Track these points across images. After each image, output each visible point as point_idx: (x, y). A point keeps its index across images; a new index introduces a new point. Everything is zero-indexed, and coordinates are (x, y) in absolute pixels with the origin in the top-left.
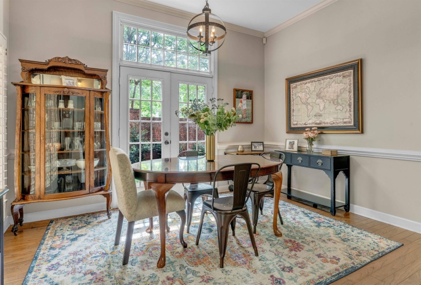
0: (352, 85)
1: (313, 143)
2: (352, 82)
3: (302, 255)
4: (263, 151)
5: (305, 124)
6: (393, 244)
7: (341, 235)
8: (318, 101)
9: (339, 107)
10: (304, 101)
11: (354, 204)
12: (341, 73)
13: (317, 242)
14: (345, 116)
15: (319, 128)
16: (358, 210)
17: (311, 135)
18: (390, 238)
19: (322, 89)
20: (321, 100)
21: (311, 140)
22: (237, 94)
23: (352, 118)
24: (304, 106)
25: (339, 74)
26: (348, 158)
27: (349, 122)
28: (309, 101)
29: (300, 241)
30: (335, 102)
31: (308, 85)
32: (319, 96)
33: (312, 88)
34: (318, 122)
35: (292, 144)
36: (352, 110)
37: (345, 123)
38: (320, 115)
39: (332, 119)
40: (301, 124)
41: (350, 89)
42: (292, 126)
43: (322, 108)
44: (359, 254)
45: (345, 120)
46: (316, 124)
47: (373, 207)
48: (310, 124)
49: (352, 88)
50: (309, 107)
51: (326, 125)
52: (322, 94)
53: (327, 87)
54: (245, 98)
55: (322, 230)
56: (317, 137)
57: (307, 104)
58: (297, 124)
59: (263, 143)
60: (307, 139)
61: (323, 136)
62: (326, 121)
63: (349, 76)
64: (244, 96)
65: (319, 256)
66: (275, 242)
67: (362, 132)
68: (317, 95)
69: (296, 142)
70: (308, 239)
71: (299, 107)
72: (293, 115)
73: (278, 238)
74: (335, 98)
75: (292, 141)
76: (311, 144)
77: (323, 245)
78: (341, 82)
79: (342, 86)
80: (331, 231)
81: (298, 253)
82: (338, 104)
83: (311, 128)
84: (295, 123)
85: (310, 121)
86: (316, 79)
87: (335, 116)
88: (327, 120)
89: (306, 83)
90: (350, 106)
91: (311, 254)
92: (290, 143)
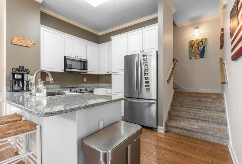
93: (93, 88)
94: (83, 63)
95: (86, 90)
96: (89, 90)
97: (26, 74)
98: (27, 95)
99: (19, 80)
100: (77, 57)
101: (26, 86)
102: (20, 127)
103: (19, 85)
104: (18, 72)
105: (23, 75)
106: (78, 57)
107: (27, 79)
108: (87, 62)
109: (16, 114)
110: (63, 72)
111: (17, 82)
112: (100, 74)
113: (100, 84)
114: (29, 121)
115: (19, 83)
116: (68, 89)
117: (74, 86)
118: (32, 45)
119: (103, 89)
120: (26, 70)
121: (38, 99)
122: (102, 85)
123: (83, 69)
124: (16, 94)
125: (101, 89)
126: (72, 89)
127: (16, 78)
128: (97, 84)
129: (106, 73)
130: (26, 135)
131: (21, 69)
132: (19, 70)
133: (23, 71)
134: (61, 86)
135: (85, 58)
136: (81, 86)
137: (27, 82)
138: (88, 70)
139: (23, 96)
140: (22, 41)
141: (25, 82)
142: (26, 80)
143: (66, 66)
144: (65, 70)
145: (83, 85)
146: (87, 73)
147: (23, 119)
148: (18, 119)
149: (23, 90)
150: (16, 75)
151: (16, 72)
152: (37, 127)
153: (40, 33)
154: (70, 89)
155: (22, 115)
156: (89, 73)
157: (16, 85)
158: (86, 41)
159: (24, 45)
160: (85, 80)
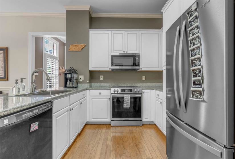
2: (3, 57)
41: (2, 60)
63: (2, 54)
90: (2, 68)
93: (141, 90)
94: (133, 58)
96: (135, 91)
97: (73, 74)
100: (127, 52)
101: (73, 83)
105: (71, 75)
107: (73, 78)
108: (139, 56)
118: (82, 49)
119: (156, 91)
120: (75, 70)
123: (133, 65)
127: (67, 77)
131: (71, 70)
132: (70, 71)
133: (73, 71)
135: (137, 52)
137: (73, 80)
138: (141, 66)
140: (75, 47)
146: (140, 70)
150: (67, 75)
151: (68, 72)
156: (143, 70)
158: (139, 31)
159: (76, 50)
160: (144, 78)
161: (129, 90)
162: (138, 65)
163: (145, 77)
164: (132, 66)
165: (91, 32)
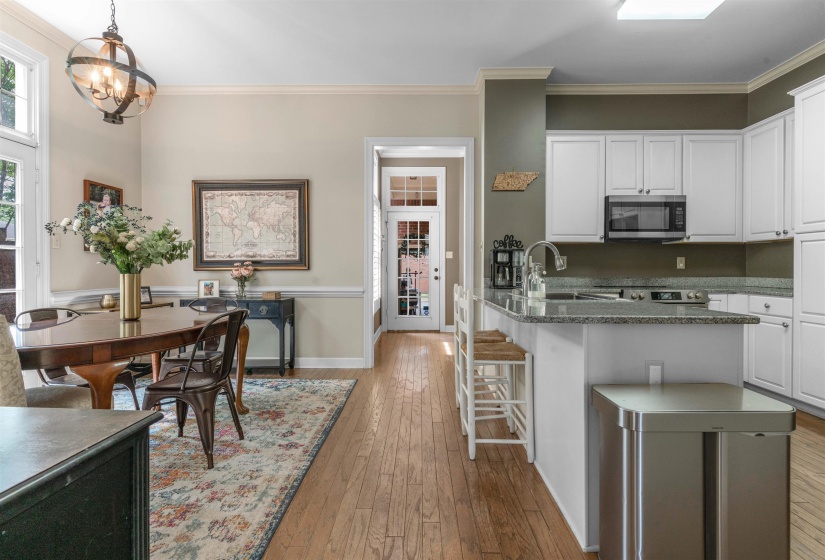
0: (297, 209)
1: (246, 283)
2: (297, 206)
3: (289, 418)
4: (151, 302)
5: (229, 256)
6: (352, 382)
7: (307, 389)
8: (251, 224)
9: (281, 236)
10: (227, 221)
11: (299, 356)
12: (284, 192)
13: (292, 403)
14: (289, 249)
15: (254, 263)
16: (305, 362)
17: (244, 272)
18: (345, 378)
19: (257, 209)
20: (256, 224)
21: (242, 280)
22: (93, 191)
23: (297, 250)
24: (228, 229)
25: (280, 192)
26: (291, 302)
27: (294, 256)
28: (237, 222)
29: (274, 409)
30: (275, 228)
31: (233, 197)
32: (252, 217)
33: (241, 205)
34: (251, 254)
35: (209, 288)
36: (297, 241)
37: (288, 256)
38: (254, 245)
39: (271, 251)
40: (222, 256)
41: (295, 213)
42: (205, 259)
43: (256, 235)
44: (335, 398)
45: (289, 253)
46: (248, 256)
47: (320, 354)
48: (237, 256)
49: (297, 213)
50: (236, 231)
51: (263, 259)
52: (257, 215)
53: (263, 206)
54: (108, 203)
55: (285, 393)
56: (253, 275)
57: (233, 226)
58: (214, 256)
59: (148, 288)
60: (236, 278)
61: (258, 274)
62: (263, 253)
63: (294, 197)
64: (107, 198)
65: (305, 412)
66: (248, 420)
67: (309, 269)
68: (249, 215)
69: (216, 284)
70: (280, 403)
71: (219, 229)
72: (207, 242)
73: (247, 415)
74: (276, 223)
75: (208, 282)
76: (242, 286)
77: (299, 403)
78: (283, 203)
79: (284, 208)
80: (293, 389)
81: (285, 418)
82: (279, 231)
83: (243, 262)
84: (212, 254)
85: (239, 253)
86: (248, 192)
87: (275, 247)
88: (265, 252)
89: (231, 195)
90: (295, 235)
91: (295, 415)
92: (206, 286)
93: (706, 294)
94: (668, 208)
95: (677, 296)
96: (689, 297)
97: (516, 253)
98: (515, 294)
99: (503, 264)
100: (648, 192)
101: (517, 277)
102: (502, 350)
103: (504, 277)
104: (502, 248)
105: (511, 254)
106: (650, 194)
107: (519, 262)
108: (683, 205)
109: (497, 331)
110: (603, 241)
111: (501, 269)
112: (744, 241)
113: (750, 281)
114: (516, 345)
115: (504, 272)
116: (614, 290)
117: (638, 283)
118: (528, 185)
119: (752, 297)
120: (517, 243)
121: (530, 303)
122: (756, 284)
123: (667, 228)
124: (500, 294)
125: (746, 296)
126: (625, 291)
127: (499, 260)
128: (735, 280)
129: (773, 237)
130: (511, 366)
131: (508, 241)
132: (504, 244)
133: (511, 245)
134: (598, 281)
135: (678, 193)
136: (663, 284)
137: (519, 269)
138: (689, 232)
139: (510, 297)
140: (509, 180)
141: (515, 270)
142: (516, 264)
143: (610, 225)
144: (606, 236)
145: (671, 281)
146: (685, 240)
147: (508, 340)
148: (500, 338)
149: (510, 286)
150: (499, 254)
151: (500, 248)
152: (526, 355)
153: (544, 151)
154: (619, 290)
155: (507, 334)
156: (693, 240)
157: (500, 275)
158: (682, 135)
159: (513, 188)
160: (681, 264)
161: (672, 293)
162: (683, 228)
163: (683, 259)
164: (666, 230)
165: (549, 139)
